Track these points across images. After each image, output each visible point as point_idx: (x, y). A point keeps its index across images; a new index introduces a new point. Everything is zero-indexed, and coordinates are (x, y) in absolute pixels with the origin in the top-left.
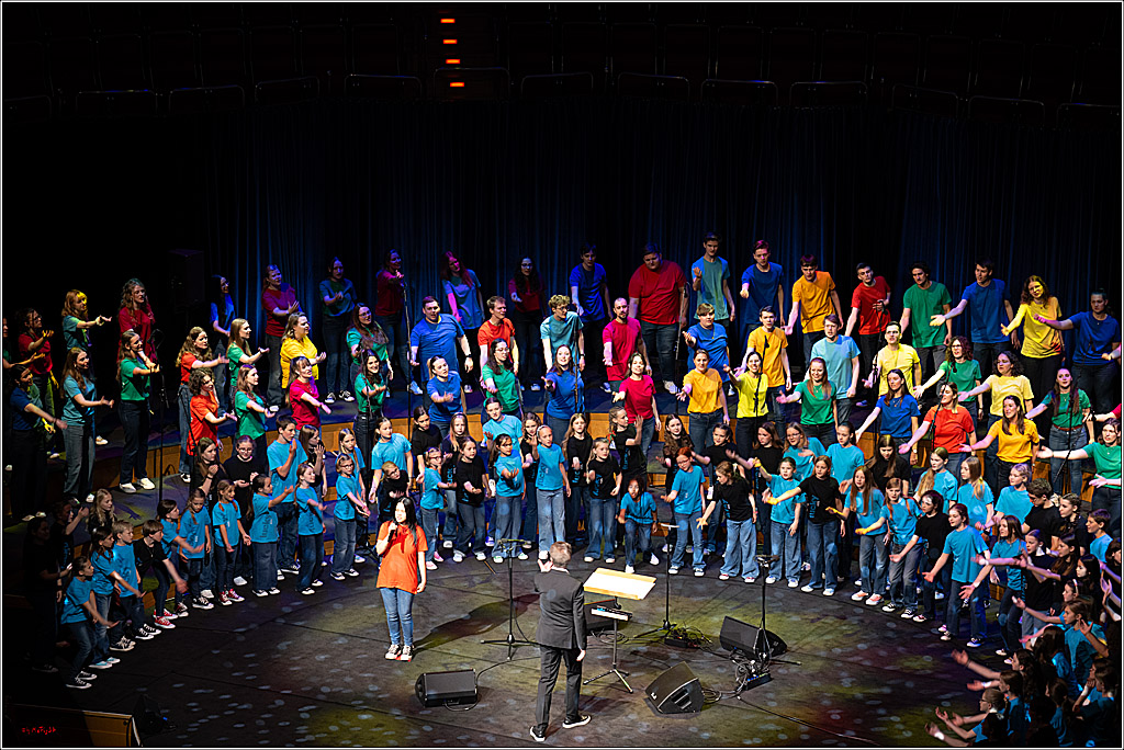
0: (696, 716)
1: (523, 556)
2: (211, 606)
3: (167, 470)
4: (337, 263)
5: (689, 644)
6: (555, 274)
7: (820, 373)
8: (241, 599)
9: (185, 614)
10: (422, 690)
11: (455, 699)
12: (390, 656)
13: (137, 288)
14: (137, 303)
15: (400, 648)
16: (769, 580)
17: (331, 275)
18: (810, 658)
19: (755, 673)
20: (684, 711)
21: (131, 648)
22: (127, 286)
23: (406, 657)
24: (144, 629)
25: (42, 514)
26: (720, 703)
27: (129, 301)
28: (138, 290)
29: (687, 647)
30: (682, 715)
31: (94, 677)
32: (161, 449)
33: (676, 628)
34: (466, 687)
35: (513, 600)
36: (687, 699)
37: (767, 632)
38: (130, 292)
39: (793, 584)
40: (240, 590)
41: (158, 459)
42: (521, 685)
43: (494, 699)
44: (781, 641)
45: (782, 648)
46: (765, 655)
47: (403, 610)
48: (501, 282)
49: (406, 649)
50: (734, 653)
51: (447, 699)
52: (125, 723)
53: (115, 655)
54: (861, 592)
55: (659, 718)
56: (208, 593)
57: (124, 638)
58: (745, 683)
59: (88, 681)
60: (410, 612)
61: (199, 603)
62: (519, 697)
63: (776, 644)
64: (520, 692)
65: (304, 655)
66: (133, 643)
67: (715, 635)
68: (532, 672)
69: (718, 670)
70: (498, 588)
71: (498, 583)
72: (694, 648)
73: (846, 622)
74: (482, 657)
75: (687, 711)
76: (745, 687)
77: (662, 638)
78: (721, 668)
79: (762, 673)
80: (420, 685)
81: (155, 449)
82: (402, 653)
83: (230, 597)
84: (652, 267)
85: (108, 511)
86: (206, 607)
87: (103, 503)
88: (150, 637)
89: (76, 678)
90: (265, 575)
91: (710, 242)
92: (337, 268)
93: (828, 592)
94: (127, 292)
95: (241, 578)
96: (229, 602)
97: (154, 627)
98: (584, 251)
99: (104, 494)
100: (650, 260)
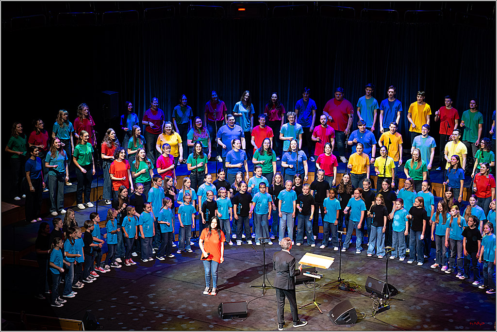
0: (353, 326)
1: (271, 243)
2: (120, 266)
4: (184, 97)
5: (350, 289)
6: (288, 103)
7: (417, 156)
8: (135, 263)
9: (109, 270)
10: (221, 311)
11: (237, 316)
12: (205, 293)
14: (84, 115)
15: (210, 289)
16: (392, 258)
17: (181, 103)
18: (409, 297)
19: (382, 305)
20: (347, 324)
21: (82, 287)
22: (81, 107)
23: (213, 293)
24: (89, 278)
25: (40, 219)
26: (366, 319)
27: (81, 114)
28: (85, 109)
29: (349, 291)
31: (65, 301)
32: (97, 187)
33: (345, 281)
34: (242, 309)
35: (265, 266)
36: (349, 317)
37: (388, 284)
38: (82, 109)
39: (401, 259)
40: (134, 259)
41: (96, 192)
42: (268, 308)
43: (255, 315)
44: (395, 289)
45: (396, 292)
46: (387, 296)
47: (214, 270)
48: (262, 107)
49: (214, 289)
50: (372, 294)
51: (233, 315)
52: (79, 325)
53: (75, 290)
55: (335, 327)
56: (119, 260)
57: (79, 282)
58: (378, 309)
59: (62, 303)
60: (217, 271)
61: (114, 265)
62: (268, 315)
63: (393, 290)
64: (269, 312)
66: (83, 284)
67: (363, 285)
69: (364, 303)
70: (258, 259)
71: (258, 257)
72: (353, 291)
73: (427, 279)
74: (250, 294)
75: (349, 323)
76: (377, 312)
77: (337, 286)
78: (365, 301)
79: (386, 305)
80: (220, 309)
81: (94, 188)
82: (211, 291)
83: (130, 262)
84: (338, 99)
85: (73, 220)
86: (118, 267)
87: (71, 216)
88: (91, 282)
89: (56, 301)
90: (146, 251)
91: (368, 88)
92: (183, 100)
93: (420, 264)
94: (80, 110)
95: (135, 253)
96: (129, 265)
97: (93, 277)
98: (303, 92)
99: (71, 212)
100: (338, 95)
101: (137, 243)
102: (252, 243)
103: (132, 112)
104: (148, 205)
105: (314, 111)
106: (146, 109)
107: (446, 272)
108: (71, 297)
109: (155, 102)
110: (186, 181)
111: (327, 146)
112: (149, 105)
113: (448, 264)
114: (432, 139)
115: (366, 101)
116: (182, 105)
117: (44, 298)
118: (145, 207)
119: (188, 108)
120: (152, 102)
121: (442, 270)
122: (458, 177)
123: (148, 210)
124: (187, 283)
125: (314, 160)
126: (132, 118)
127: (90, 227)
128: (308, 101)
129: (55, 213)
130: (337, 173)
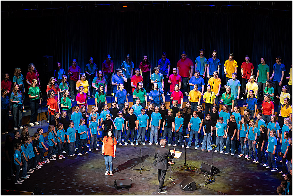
0: (194, 192)
1: (144, 144)
2: (56, 159)
3: (43, 119)
4: (91, 59)
6: (154, 61)
7: (229, 91)
8: (64, 158)
9: (49, 162)
11: (125, 187)
12: (106, 174)
13: (33, 66)
14: (32, 70)
15: (109, 172)
16: (216, 151)
17: (90, 62)
18: (226, 174)
19: (211, 179)
20: (190, 190)
21: (33, 172)
22: (30, 66)
23: (111, 174)
24: (37, 167)
25: (8, 132)
26: (201, 188)
27: (30, 70)
28: (33, 67)
29: (191, 171)
30: (190, 192)
31: (23, 181)
32: (41, 113)
33: (188, 165)
34: (129, 184)
35: (141, 157)
36: (191, 187)
37: (214, 167)
38: (31, 67)
39: (221, 152)
41: (40, 116)
42: (144, 183)
43: (136, 187)
44: (218, 169)
45: (218, 172)
46: (213, 174)
47: (110, 161)
48: (138, 63)
50: (205, 173)
52: (31, 195)
53: (29, 174)
54: (241, 154)
55: (183, 193)
56: (55, 156)
57: (31, 169)
58: (208, 182)
59: (21, 182)
60: (112, 162)
61: (52, 159)
62: (143, 186)
63: (216, 170)
65: (82, 174)
66: (33, 171)
67: (199, 167)
68: (147, 179)
69: (200, 178)
70: (137, 153)
71: (137, 152)
72: (193, 171)
73: (237, 163)
74: (133, 174)
75: (191, 190)
76: (208, 183)
77: (184, 168)
78: (201, 177)
79: (213, 179)
80: (115, 183)
81: (39, 113)
82: (110, 173)
83: (61, 157)
84: (184, 58)
85: (27, 133)
86: (54, 160)
87: (26, 130)
88: (38, 169)
89: (18, 181)
90: (71, 150)
91: (201, 52)
92: (91, 60)
93: (232, 154)
94: (30, 67)
95: (64, 151)
96: (61, 158)
97: (39, 166)
98: (162, 54)
99: (26, 128)
100: (184, 56)
101: (66, 145)
102: (133, 144)
103: (61, 68)
104: (72, 123)
105: (169, 66)
106: (70, 66)
107: (248, 159)
108: (27, 178)
109: (74, 62)
110: (93, 108)
111: (177, 86)
112: (71, 64)
113: (249, 155)
114: (238, 81)
115: (201, 60)
116: (90, 63)
117: (10, 179)
118: (70, 124)
119: (94, 65)
120: (73, 62)
121: (245, 158)
122: (254, 103)
123: (72, 126)
124: (95, 169)
125: (169, 95)
126: (61, 72)
127: (37, 136)
128: (165, 59)
129: (16, 129)
130: (183, 102)
